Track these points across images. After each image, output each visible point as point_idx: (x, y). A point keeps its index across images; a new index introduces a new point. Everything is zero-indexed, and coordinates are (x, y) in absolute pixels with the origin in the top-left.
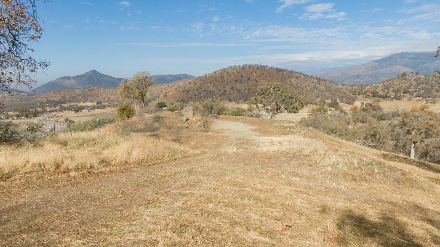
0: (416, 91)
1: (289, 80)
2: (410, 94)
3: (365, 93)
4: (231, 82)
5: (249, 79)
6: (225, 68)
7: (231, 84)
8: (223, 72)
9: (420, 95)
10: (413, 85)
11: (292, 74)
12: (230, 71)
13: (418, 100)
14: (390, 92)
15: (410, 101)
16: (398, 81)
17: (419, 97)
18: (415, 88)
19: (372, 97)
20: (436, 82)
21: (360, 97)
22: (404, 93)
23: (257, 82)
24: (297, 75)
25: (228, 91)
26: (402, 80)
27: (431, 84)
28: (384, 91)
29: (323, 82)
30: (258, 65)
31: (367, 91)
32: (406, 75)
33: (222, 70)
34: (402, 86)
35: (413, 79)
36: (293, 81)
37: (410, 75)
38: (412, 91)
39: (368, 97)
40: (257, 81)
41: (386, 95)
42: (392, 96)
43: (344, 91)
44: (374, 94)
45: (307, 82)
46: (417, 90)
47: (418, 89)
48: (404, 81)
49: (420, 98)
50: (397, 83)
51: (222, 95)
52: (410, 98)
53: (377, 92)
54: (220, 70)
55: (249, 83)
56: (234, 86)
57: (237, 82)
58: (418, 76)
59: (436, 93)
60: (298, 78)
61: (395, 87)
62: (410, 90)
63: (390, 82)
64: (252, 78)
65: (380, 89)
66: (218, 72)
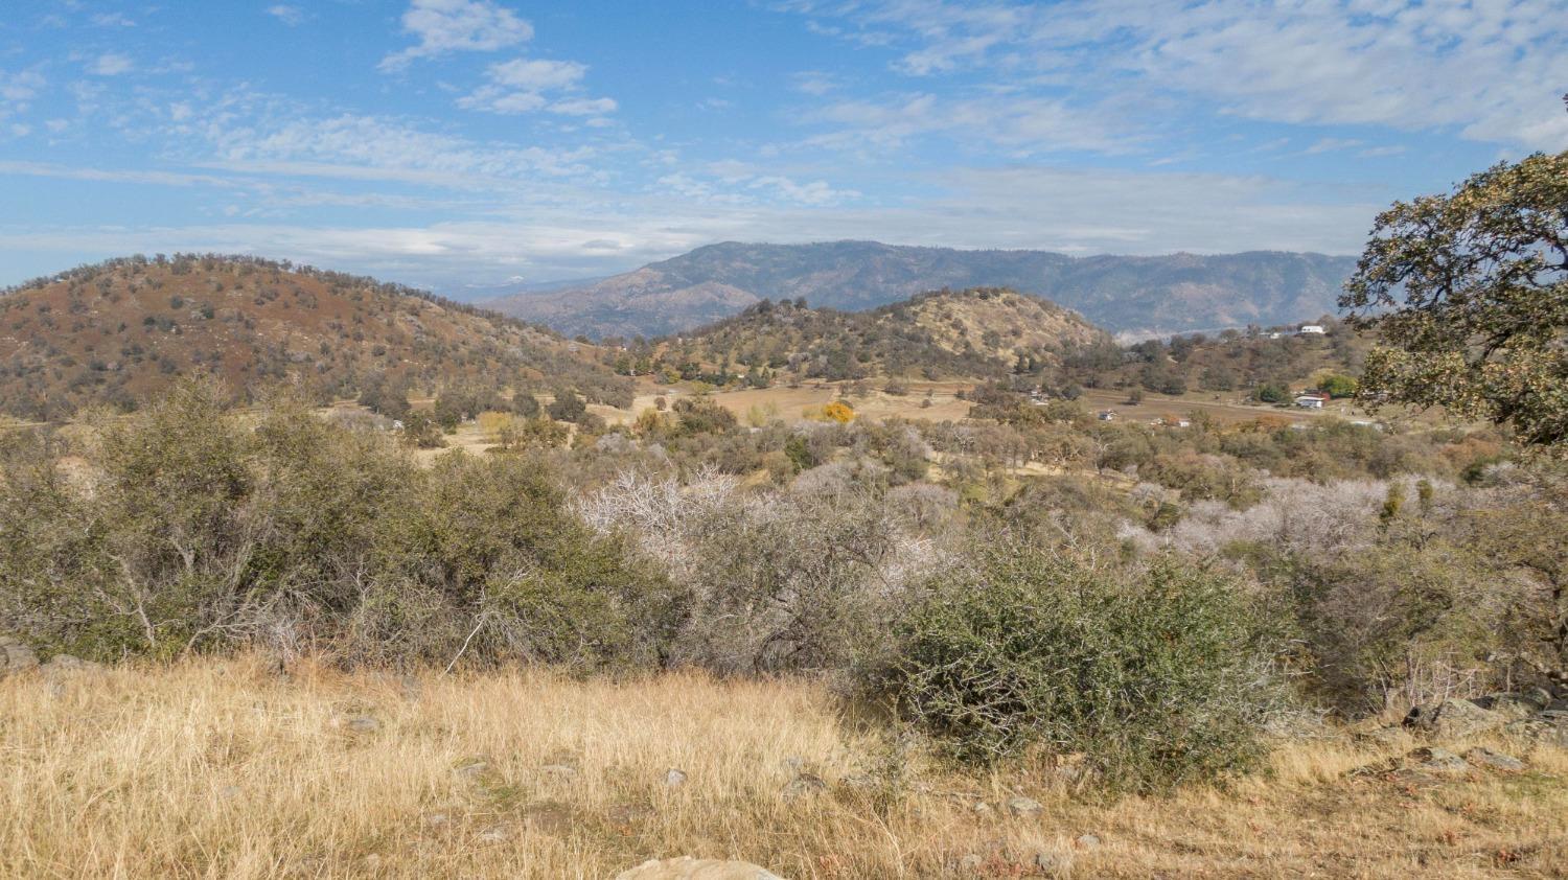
0: (805, 359)
1: (385, 320)
2: (790, 369)
3: (657, 367)
4: (123, 327)
5: (210, 315)
6: (90, 264)
7: (124, 335)
8: (81, 283)
9: (817, 371)
10: (794, 341)
11: (397, 299)
12: (116, 279)
13: (817, 386)
14: (732, 363)
15: (797, 391)
16: (751, 328)
17: (817, 376)
18: (802, 350)
19: (681, 382)
20: (855, 329)
21: (643, 380)
22: (771, 366)
23: (248, 325)
24: (414, 300)
25: (110, 366)
26: (762, 326)
27: (841, 335)
28: (714, 362)
29: (514, 329)
30: (248, 259)
31: (664, 362)
32: (769, 310)
33: (75, 273)
34: (763, 344)
35: (792, 320)
36: (401, 326)
37: (782, 309)
38: (794, 359)
39: (667, 380)
40: (247, 322)
41: (724, 373)
42: (740, 376)
43: (589, 361)
44: (686, 371)
45: (457, 327)
46: (809, 355)
47: (811, 350)
48: (766, 328)
49: (822, 381)
50: (747, 333)
51: (83, 382)
52: (792, 381)
53: (694, 364)
54: (64, 276)
55: (214, 331)
56: (143, 345)
57: (156, 328)
58: (803, 311)
59: (861, 365)
60: (422, 313)
61: (744, 347)
62: (790, 356)
63: (728, 329)
64: (225, 312)
65: (701, 353)
66: (54, 280)
